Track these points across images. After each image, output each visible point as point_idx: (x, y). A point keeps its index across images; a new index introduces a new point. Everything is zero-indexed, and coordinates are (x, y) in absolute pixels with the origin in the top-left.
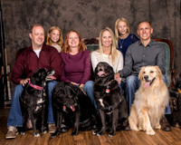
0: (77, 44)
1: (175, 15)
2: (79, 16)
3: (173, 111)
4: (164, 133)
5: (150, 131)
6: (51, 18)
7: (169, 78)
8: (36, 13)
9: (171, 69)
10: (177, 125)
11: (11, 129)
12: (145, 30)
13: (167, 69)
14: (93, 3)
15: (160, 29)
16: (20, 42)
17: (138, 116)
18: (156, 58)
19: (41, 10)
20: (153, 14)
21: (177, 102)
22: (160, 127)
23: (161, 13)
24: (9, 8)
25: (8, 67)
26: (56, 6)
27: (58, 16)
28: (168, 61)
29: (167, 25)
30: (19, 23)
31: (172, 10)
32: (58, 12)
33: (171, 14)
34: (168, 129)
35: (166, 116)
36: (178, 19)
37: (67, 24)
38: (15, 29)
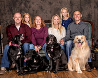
0: (40, 23)
1: (95, 7)
2: (41, 8)
3: (93, 60)
4: (87, 73)
5: (79, 71)
7: (90, 42)
8: (17, 6)
9: (92, 37)
10: (95, 68)
12: (78, 16)
13: (90, 37)
14: (49, 1)
15: (86, 15)
16: (8, 22)
17: (73, 63)
18: (83, 31)
19: (20, 4)
20: (82, 7)
21: (95, 56)
22: (85, 69)
23: (87, 6)
24: (3, 3)
25: (2, 35)
27: (30, 7)
28: (90, 33)
29: (90, 13)
30: (8, 11)
31: (93, 5)
33: (93, 7)
34: (89, 70)
35: (89, 63)
36: (96, 10)
37: (35, 12)
38: (6, 14)
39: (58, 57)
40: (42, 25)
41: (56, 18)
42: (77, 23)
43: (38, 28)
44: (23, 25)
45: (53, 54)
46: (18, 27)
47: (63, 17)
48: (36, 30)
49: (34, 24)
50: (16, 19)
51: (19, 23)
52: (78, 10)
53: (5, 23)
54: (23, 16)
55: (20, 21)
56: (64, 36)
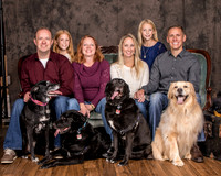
0: (93, 52)
1: (215, 20)
2: (97, 19)
3: (208, 137)
4: (195, 165)
5: (177, 161)
6: (62, 20)
7: (204, 98)
8: (44, 13)
9: (207, 87)
10: (212, 156)
11: (8, 151)
12: (176, 38)
13: (202, 86)
14: (114, 3)
15: (195, 37)
16: (23, 48)
17: (163, 143)
18: (188, 72)
19: (50, 9)
20: (187, 18)
21: (213, 127)
22: (190, 157)
23: (197, 17)
24: (11, 6)
25: (8, 78)
26: (69, 5)
27: (70, 17)
28: (203, 77)
29: (205, 32)
30: (23, 24)
31: (211, 14)
32: (71, 13)
33: (210, 20)
34: (200, 160)
35: (199, 144)
36: (218, 25)
37: (82, 28)
38: (17, 31)
39: (130, 128)
40: (97, 58)
41: (129, 41)
42: (176, 53)
43: (89, 63)
44: (55, 57)
45: (120, 121)
46: (44, 61)
47: (143, 40)
48: (84, 68)
49: (80, 55)
50: (40, 42)
51: (46, 52)
52: (178, 26)
53: (16, 51)
54: (56, 37)
55: (49, 47)
56: (145, 82)
